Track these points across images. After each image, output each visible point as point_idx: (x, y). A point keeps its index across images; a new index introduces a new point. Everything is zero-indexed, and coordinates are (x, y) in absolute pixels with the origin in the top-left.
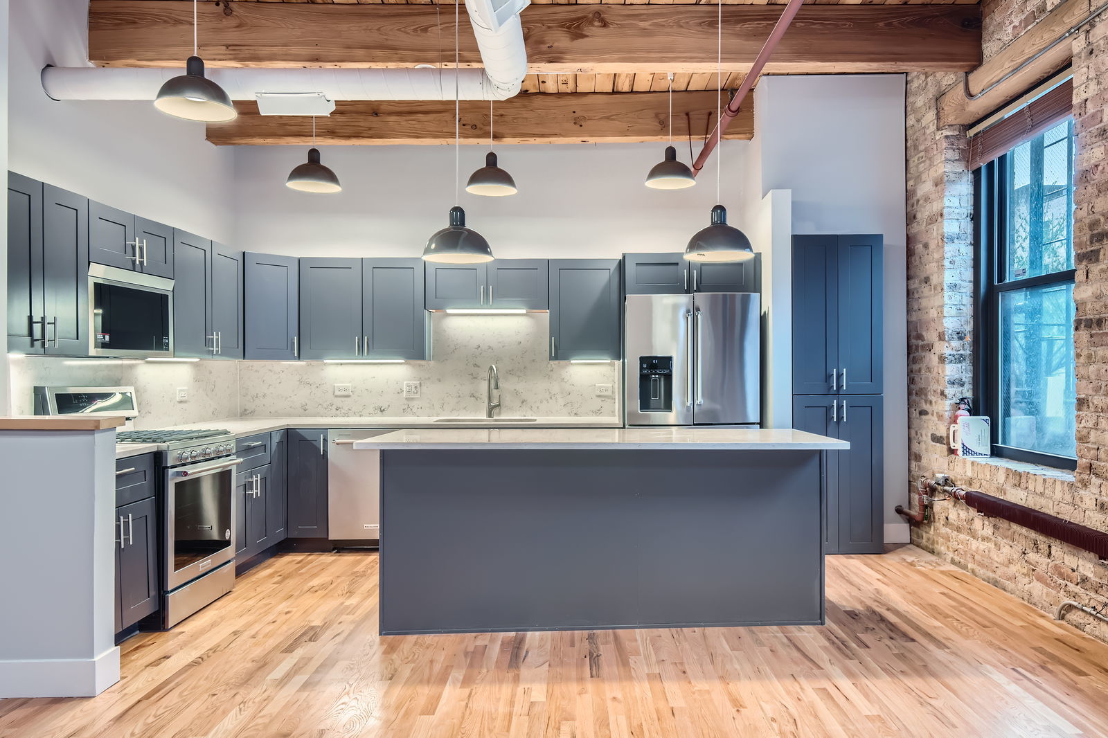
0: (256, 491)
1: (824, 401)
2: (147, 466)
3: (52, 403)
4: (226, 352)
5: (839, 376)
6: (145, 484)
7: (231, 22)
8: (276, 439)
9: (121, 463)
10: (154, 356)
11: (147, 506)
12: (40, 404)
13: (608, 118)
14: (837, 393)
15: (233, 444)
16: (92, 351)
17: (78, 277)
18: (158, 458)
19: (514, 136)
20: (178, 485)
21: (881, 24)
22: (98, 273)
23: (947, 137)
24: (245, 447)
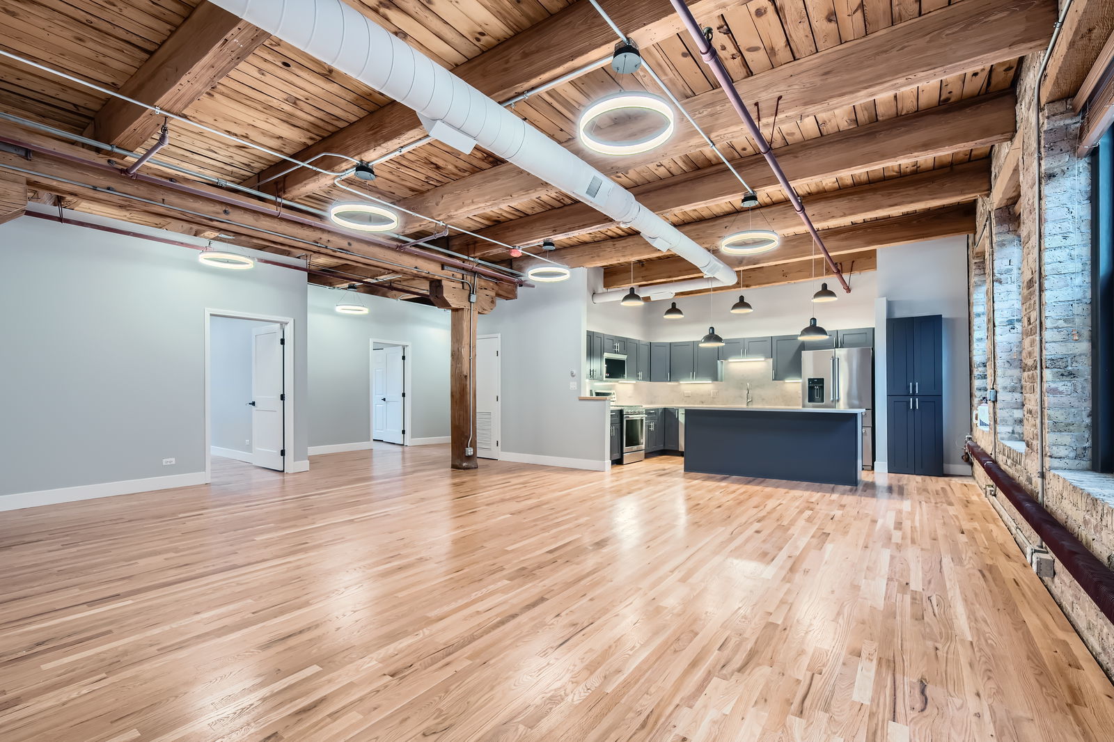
0: (652, 429)
1: (905, 399)
2: (618, 413)
3: (594, 394)
4: (644, 379)
5: (914, 387)
6: (618, 419)
7: (644, 268)
8: (660, 411)
9: (612, 411)
10: (621, 380)
11: (618, 426)
12: (591, 394)
13: (799, 271)
14: (914, 395)
15: (644, 410)
16: (604, 379)
17: (601, 356)
18: (621, 411)
19: (755, 285)
20: (627, 421)
21: (915, 222)
22: (606, 355)
23: (975, 263)
24: (648, 412)
